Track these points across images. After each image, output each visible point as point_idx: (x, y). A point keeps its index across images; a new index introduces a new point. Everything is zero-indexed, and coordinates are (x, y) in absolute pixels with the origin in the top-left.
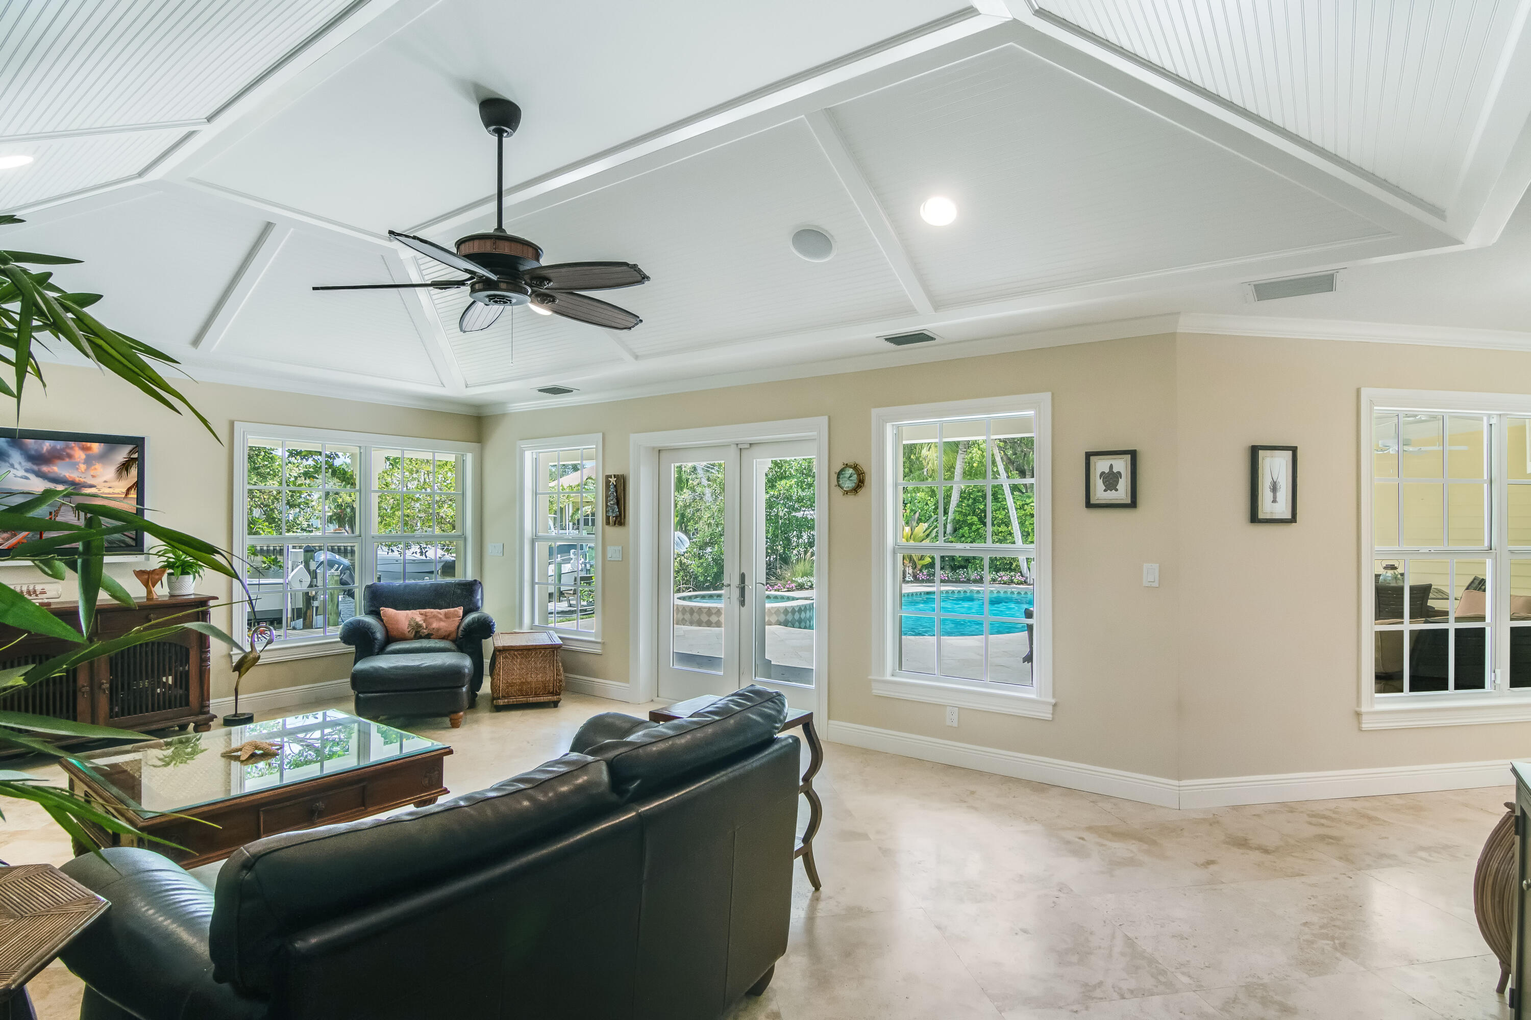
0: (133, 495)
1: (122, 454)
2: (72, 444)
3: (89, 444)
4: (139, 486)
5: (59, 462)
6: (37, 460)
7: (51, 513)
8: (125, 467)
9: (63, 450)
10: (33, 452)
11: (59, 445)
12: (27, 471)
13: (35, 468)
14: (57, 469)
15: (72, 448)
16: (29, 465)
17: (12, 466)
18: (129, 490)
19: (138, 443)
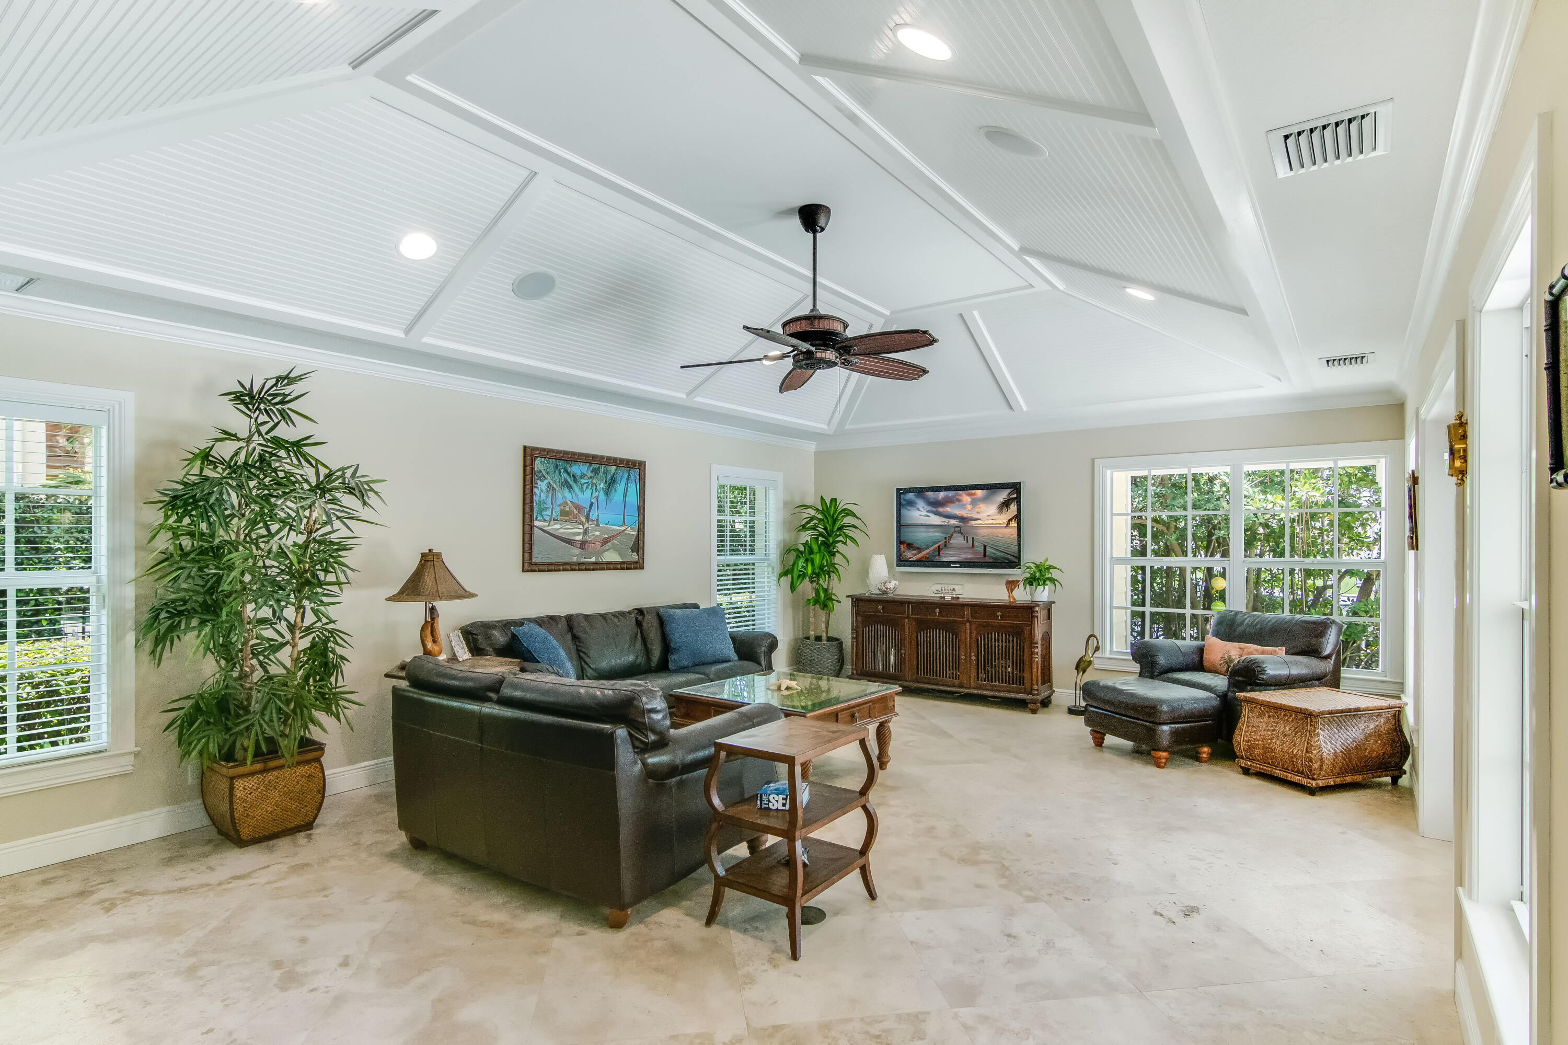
0: (1014, 524)
1: (1003, 496)
2: (960, 492)
3: (973, 491)
4: (1018, 517)
5: (951, 505)
6: (935, 505)
7: (946, 538)
8: (1005, 505)
9: (954, 497)
10: (932, 500)
11: (951, 494)
12: (928, 511)
13: (934, 509)
14: (949, 509)
15: (961, 495)
16: (929, 508)
17: (918, 509)
18: (1009, 521)
19: (1016, 487)
